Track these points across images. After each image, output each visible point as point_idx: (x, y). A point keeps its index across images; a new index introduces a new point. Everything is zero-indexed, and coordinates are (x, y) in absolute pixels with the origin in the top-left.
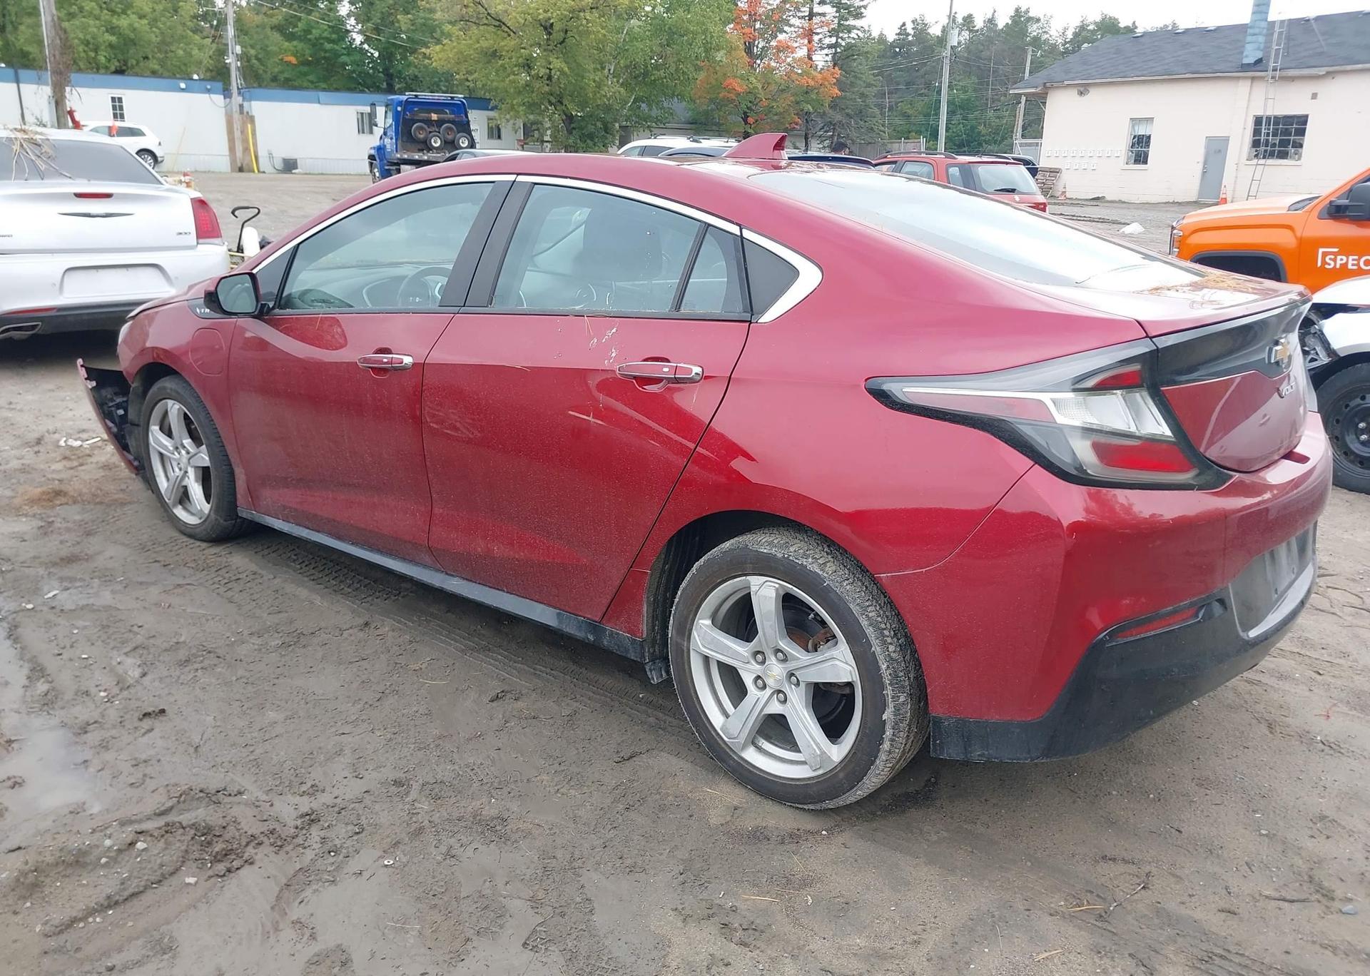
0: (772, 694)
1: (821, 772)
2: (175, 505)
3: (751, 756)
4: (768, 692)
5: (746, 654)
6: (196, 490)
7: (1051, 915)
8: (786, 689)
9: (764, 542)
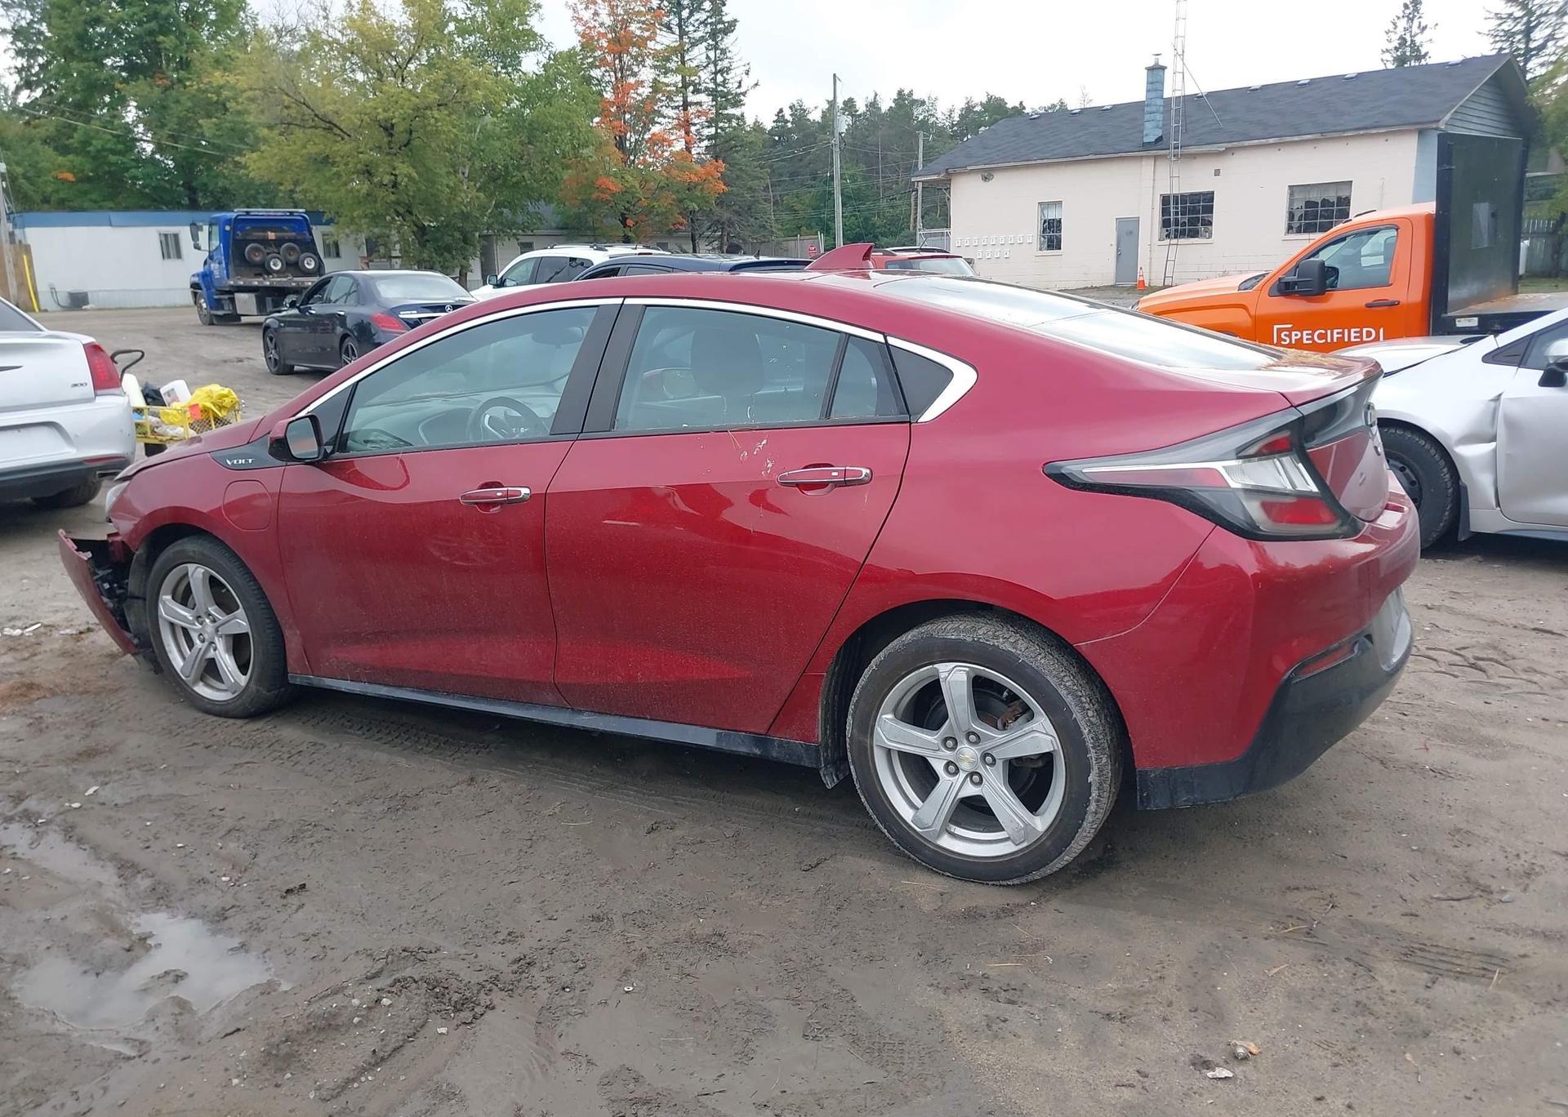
0: (967, 777)
1: (1025, 844)
2: (195, 683)
3: (946, 842)
4: (962, 775)
5: (936, 742)
6: (227, 662)
7: (1266, 939)
8: (981, 770)
9: (951, 629)
